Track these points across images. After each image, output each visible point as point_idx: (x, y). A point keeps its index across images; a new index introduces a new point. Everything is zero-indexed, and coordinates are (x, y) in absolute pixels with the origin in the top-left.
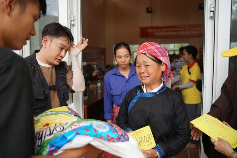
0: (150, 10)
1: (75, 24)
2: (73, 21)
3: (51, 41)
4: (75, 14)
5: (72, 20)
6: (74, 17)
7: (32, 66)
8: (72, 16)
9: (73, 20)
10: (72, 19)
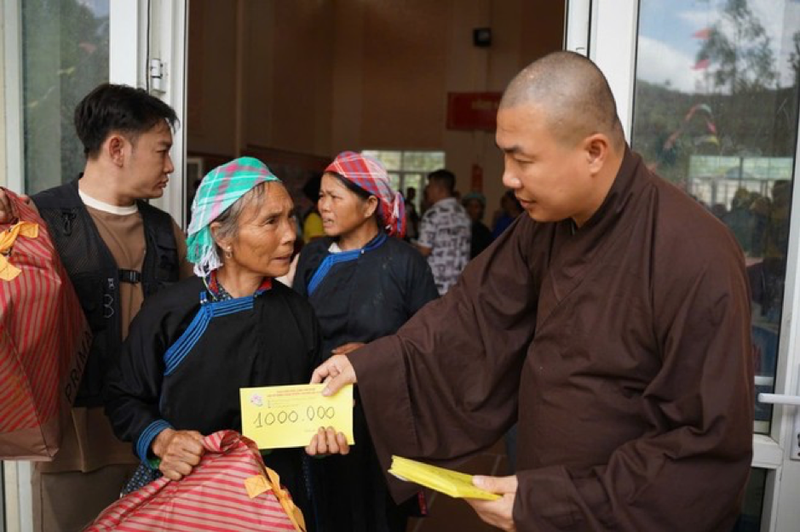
0: (484, 36)
1: (163, 90)
2: (156, 81)
3: (134, 146)
4: (166, 58)
5: (154, 77)
6: (161, 65)
7: (64, 214)
8: (155, 63)
9: (159, 77)
10: (155, 72)
